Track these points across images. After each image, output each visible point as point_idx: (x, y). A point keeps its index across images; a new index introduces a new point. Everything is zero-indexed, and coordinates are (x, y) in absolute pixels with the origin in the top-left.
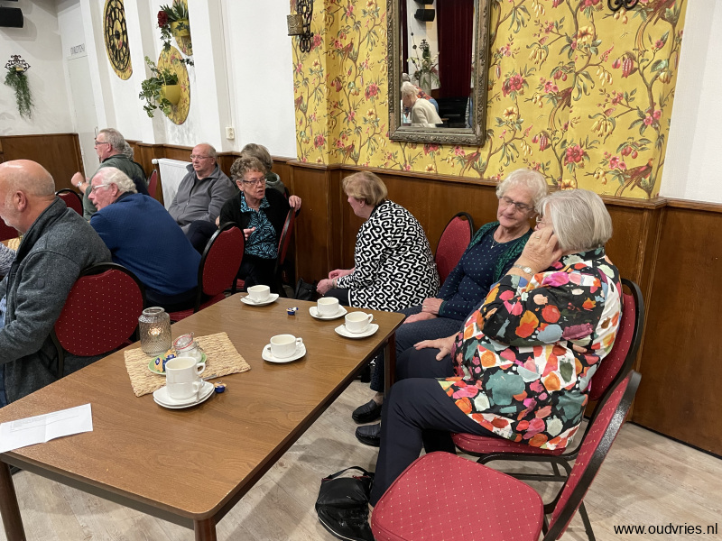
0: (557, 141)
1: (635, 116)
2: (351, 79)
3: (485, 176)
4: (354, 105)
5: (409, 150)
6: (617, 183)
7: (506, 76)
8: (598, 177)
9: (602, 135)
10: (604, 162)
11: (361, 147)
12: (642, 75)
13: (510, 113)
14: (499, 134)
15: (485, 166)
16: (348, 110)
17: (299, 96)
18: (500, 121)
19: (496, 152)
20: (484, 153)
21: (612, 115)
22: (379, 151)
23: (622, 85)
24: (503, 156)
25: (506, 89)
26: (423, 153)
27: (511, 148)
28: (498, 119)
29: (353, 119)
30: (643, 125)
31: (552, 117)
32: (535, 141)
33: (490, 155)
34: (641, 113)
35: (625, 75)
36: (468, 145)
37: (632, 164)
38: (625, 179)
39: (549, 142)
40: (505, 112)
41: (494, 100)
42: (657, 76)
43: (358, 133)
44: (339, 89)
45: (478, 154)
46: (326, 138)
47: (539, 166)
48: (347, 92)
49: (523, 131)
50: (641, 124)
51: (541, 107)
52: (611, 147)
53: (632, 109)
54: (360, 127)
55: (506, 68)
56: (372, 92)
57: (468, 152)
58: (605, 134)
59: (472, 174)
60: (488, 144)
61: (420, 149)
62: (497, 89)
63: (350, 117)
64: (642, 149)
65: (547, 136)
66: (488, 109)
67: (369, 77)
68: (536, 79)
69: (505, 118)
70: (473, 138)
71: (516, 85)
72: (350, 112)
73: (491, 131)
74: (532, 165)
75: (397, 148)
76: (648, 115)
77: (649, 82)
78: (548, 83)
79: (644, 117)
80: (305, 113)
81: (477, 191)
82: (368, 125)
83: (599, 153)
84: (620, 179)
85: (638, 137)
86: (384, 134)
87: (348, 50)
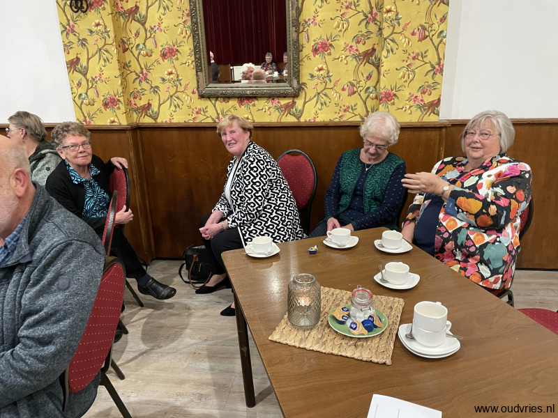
0: (361, 88)
1: (428, 67)
2: (140, 40)
3: (302, 120)
4: (146, 66)
6: (419, 113)
7: (314, 41)
8: (405, 111)
9: (406, 81)
10: (409, 100)
11: (160, 105)
12: (431, 40)
13: (320, 70)
14: (311, 87)
15: (302, 112)
16: (138, 70)
17: (72, 56)
18: (312, 76)
19: (310, 100)
20: (299, 102)
21: (413, 68)
22: (184, 107)
23: (418, 47)
24: (317, 103)
25: (315, 51)
26: (237, 105)
27: (323, 96)
28: (310, 74)
29: (146, 79)
30: (434, 73)
31: (356, 71)
32: (343, 89)
33: (305, 103)
34: (432, 66)
35: (420, 40)
36: (285, 96)
37: (428, 99)
38: (424, 110)
39: (355, 89)
40: (316, 68)
41: (305, 59)
42: (441, 41)
43: (155, 92)
44: (125, 50)
45: (294, 103)
46: (121, 99)
47: (348, 107)
48: (136, 53)
49: (333, 81)
50: (432, 72)
51: (347, 64)
52: (413, 89)
53: (426, 63)
54: (157, 87)
55: (313, 35)
56: (169, 53)
57: (284, 102)
58: (409, 81)
59: (290, 119)
60: (302, 94)
61: (233, 102)
62: (307, 50)
63: (143, 77)
64: (435, 89)
65: (353, 85)
66: (301, 66)
67: (164, 40)
68: (340, 43)
69: (316, 73)
70: (289, 90)
71: (323, 48)
72: (142, 73)
73: (304, 84)
74: (343, 107)
75: (206, 103)
76: (437, 67)
77: (436, 45)
78: (351, 47)
79: (434, 68)
80: (85, 75)
81: (299, 132)
82: (167, 84)
83: (405, 93)
84: (421, 110)
85: (431, 81)
86: (189, 92)
87: (132, 12)
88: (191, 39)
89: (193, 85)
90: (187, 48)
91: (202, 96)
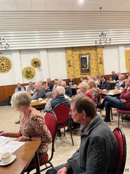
5: (83, 75)
11: (76, 76)
22: (79, 76)
25: (92, 69)
28: (92, 72)
29: (75, 73)
30: (103, 71)
31: (96, 71)
36: (89, 74)
42: (104, 68)
67: (77, 69)
75: (81, 75)
80: (69, 73)
87: (74, 67)
88: (80, 69)
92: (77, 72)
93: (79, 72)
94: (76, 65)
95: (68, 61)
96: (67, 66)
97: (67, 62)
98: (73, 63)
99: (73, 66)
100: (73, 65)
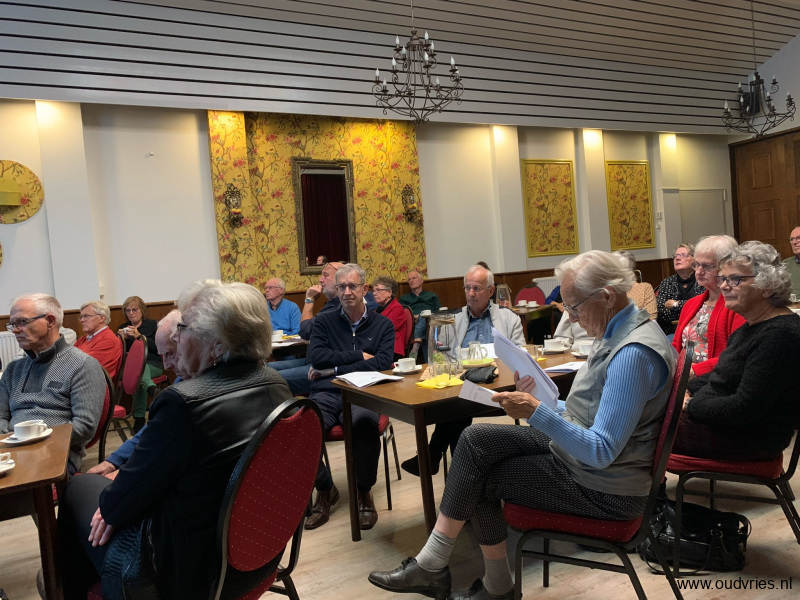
2: (264, 244)
4: (268, 258)
7: (363, 242)
9: (411, 261)
12: (419, 241)
13: (367, 257)
17: (226, 254)
21: (413, 254)
22: (291, 282)
23: (414, 245)
27: (370, 271)
28: (362, 260)
29: (267, 266)
30: (422, 256)
32: (379, 267)
34: (421, 253)
35: (414, 242)
40: (365, 256)
41: (359, 252)
42: (423, 242)
48: (261, 250)
49: (374, 263)
51: (380, 254)
52: (415, 264)
53: (418, 252)
54: (274, 270)
55: (362, 240)
56: (282, 250)
62: (359, 248)
64: (424, 264)
65: (384, 264)
67: (279, 243)
68: (375, 244)
69: (365, 259)
71: (367, 246)
72: (264, 262)
75: (305, 279)
76: (423, 253)
77: (421, 244)
78: (381, 245)
80: (234, 264)
82: (281, 268)
85: (422, 260)
86: (294, 272)
87: (260, 228)
88: (296, 242)
89: (297, 267)
90: (294, 247)
91: (302, 274)
92: (280, 258)
93: (294, 259)
94: (274, 216)
95: (224, 190)
96: (218, 221)
97: (218, 199)
98: (258, 208)
99: (254, 224)
100: (257, 219)
